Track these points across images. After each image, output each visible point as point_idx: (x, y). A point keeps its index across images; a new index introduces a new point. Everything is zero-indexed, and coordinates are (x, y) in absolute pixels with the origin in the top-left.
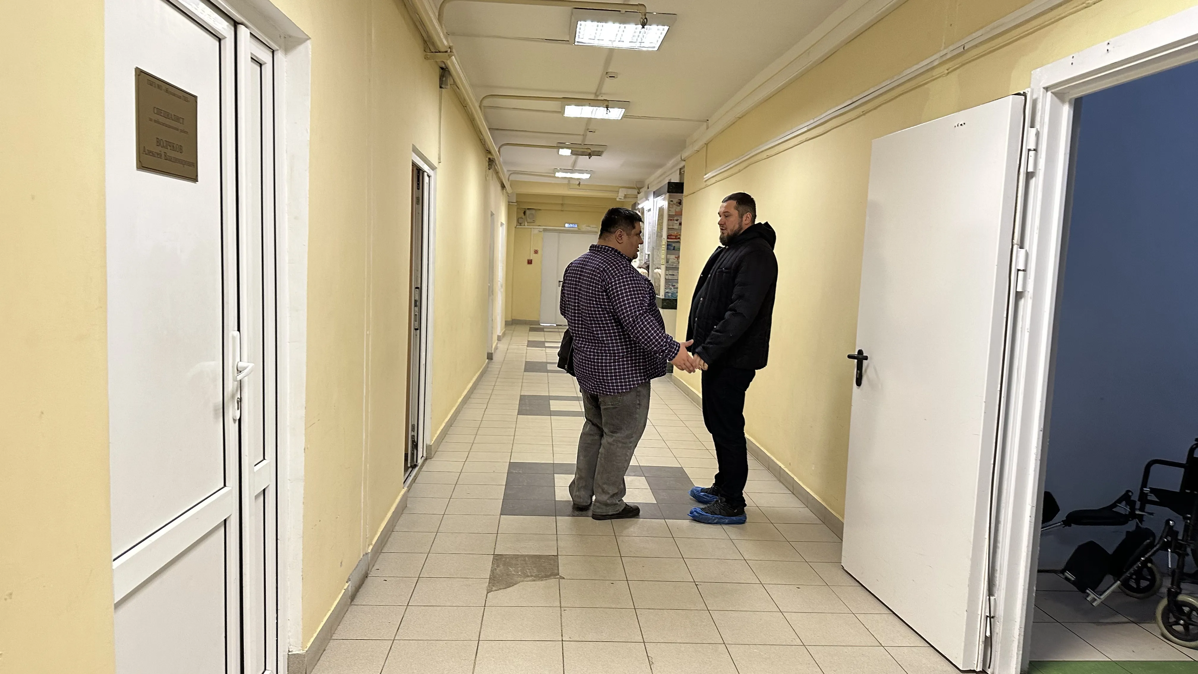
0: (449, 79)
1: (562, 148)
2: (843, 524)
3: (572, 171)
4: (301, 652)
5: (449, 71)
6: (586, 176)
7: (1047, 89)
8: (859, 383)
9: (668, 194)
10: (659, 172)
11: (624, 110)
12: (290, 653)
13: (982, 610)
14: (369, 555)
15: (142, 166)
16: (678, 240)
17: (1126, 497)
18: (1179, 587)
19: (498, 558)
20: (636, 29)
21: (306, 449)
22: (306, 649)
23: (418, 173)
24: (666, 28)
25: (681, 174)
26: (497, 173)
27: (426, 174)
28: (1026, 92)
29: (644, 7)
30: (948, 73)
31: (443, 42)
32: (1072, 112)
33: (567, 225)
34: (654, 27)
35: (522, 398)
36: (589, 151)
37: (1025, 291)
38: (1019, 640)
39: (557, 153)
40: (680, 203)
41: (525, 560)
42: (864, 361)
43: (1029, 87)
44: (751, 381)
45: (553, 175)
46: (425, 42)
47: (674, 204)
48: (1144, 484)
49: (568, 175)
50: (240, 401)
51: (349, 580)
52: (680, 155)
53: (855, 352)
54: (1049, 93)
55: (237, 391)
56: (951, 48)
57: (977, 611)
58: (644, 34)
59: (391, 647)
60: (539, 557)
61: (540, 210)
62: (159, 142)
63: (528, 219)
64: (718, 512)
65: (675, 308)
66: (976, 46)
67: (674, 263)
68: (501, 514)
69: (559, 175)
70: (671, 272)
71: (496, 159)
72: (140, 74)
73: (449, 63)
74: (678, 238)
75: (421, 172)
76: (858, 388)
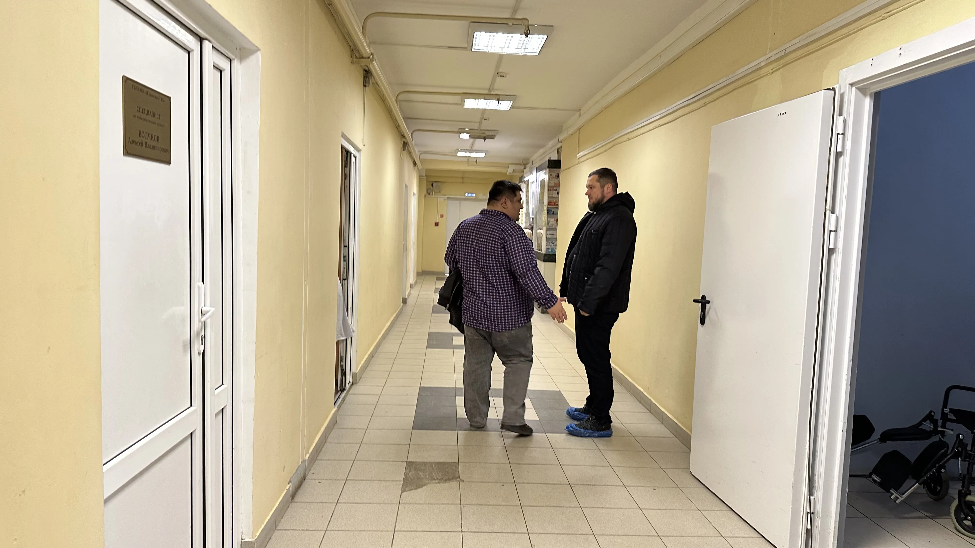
0: (371, 78)
1: (463, 133)
2: (691, 437)
3: (470, 151)
4: (251, 540)
5: (371, 73)
6: (482, 155)
7: (852, 85)
8: (703, 322)
9: (548, 170)
10: (541, 151)
11: (512, 102)
12: (243, 541)
13: (804, 508)
14: (307, 462)
15: (127, 152)
16: (556, 206)
17: (929, 417)
18: (968, 489)
19: (410, 464)
20: (521, 38)
21: (256, 376)
22: (256, 538)
23: (346, 155)
24: (545, 37)
25: (559, 153)
26: (410, 153)
27: (352, 155)
28: (835, 88)
29: (527, 21)
30: (773, 72)
31: (366, 50)
32: (872, 104)
33: (466, 195)
34: (536, 36)
35: (430, 334)
36: (484, 135)
37: (836, 248)
38: (834, 531)
39: (458, 138)
40: (558, 176)
41: (432, 466)
42: (707, 305)
43: (838, 83)
44: (615, 321)
45: (455, 154)
46: (352, 50)
47: (553, 177)
48: (945, 405)
49: (468, 154)
50: (204, 338)
51: (290, 482)
52: (557, 138)
53: (699, 296)
54: (854, 88)
55: (201, 329)
56: (775, 52)
57: (800, 508)
58: (528, 42)
59: (324, 536)
60: (444, 464)
61: (445, 182)
62: (140, 133)
63: (435, 190)
64: (589, 427)
65: (555, 261)
66: (795, 51)
67: (553, 225)
68: (413, 429)
69: (460, 154)
70: (551, 232)
71: (409, 142)
72: (126, 80)
73: (371, 66)
74: (556, 204)
75: (349, 154)
76: (702, 327)
